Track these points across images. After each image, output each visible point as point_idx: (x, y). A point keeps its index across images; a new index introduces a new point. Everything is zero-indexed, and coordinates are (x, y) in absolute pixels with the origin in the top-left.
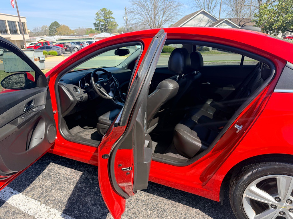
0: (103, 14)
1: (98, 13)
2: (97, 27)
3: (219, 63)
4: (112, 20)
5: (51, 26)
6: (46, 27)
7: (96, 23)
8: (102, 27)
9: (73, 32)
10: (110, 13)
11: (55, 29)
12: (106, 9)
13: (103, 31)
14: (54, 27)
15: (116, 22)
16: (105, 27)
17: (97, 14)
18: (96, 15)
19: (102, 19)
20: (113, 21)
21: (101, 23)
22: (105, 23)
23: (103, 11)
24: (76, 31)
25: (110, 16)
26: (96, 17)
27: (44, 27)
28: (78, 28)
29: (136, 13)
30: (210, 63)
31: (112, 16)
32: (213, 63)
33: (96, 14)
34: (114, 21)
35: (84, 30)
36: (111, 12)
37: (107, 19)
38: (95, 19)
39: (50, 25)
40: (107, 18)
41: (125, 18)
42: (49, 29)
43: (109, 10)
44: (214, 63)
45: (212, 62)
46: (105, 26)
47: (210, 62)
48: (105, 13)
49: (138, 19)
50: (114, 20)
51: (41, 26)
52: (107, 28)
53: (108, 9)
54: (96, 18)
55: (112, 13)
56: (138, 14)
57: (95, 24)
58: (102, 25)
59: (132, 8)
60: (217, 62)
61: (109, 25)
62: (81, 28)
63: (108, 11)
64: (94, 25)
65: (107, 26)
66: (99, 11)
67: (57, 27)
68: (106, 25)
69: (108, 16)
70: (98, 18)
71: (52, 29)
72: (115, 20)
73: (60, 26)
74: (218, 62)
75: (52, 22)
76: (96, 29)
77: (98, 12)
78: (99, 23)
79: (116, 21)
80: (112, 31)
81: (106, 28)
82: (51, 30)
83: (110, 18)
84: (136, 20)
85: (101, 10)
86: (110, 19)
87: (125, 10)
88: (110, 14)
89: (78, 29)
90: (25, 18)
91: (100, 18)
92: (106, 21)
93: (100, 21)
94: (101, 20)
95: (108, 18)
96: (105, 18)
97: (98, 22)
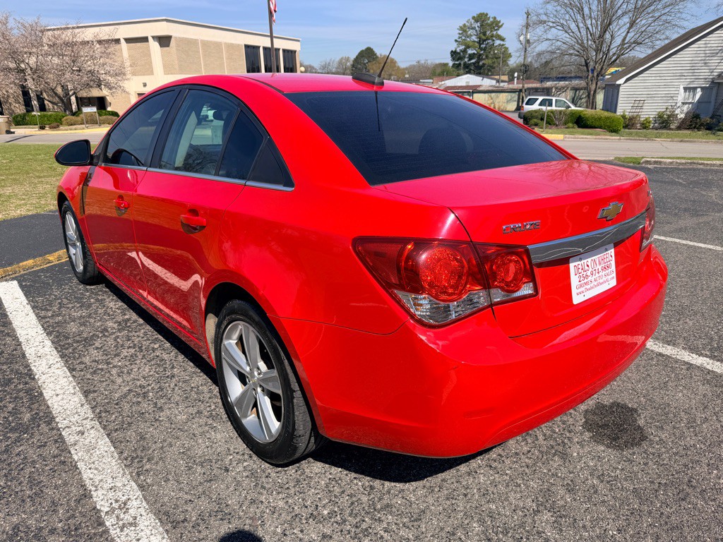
0: (477, 28)
1: (464, 25)
2: (458, 60)
3: (711, 165)
4: (498, 42)
5: (357, 57)
6: (348, 59)
7: (458, 50)
8: (470, 60)
9: (403, 71)
10: (496, 25)
11: (365, 64)
12: (487, 14)
13: (472, 71)
14: (364, 60)
15: (507, 48)
16: (477, 62)
17: (463, 29)
18: (461, 32)
19: (474, 41)
20: (500, 45)
21: (470, 51)
22: (479, 50)
23: (477, 21)
24: (409, 69)
25: (495, 33)
26: (458, 35)
27: (344, 61)
28: (415, 63)
29: (551, 24)
30: (682, 164)
31: (501, 32)
32: (691, 163)
33: (461, 27)
34: (503, 45)
35: (429, 68)
36: (500, 22)
37: (485, 40)
38: (456, 41)
39: (355, 57)
40: (484, 38)
41: (522, 38)
42: (353, 66)
43: (495, 18)
44: (694, 163)
45: (689, 161)
46: (478, 58)
47: (683, 161)
48: (482, 25)
49: (554, 41)
50: (502, 43)
51: (338, 59)
52: (481, 63)
53: (491, 15)
54: (459, 38)
55: (500, 24)
56: (558, 27)
57: (454, 54)
58: (471, 57)
59: (541, 11)
60: (706, 162)
61: (487, 57)
62: (423, 62)
63: (491, 20)
64: (452, 56)
65: (484, 57)
66: (468, 22)
67: (369, 61)
68: (480, 55)
69: (488, 33)
70: (463, 38)
71: (359, 66)
72: (504, 43)
73: (377, 57)
74: (709, 162)
75: (361, 50)
76: (454, 64)
77: (467, 24)
78: (464, 51)
79: (506, 46)
80: (492, 70)
81: (479, 63)
82: (356, 68)
83: (494, 38)
84: (547, 42)
85: (473, 18)
86: (494, 40)
87: (526, 16)
88: (494, 28)
89: (414, 66)
90: (299, 41)
91: (468, 39)
92: (483, 46)
93: (468, 47)
94: (471, 44)
95: (487, 39)
96: (480, 38)
97: (462, 47)
